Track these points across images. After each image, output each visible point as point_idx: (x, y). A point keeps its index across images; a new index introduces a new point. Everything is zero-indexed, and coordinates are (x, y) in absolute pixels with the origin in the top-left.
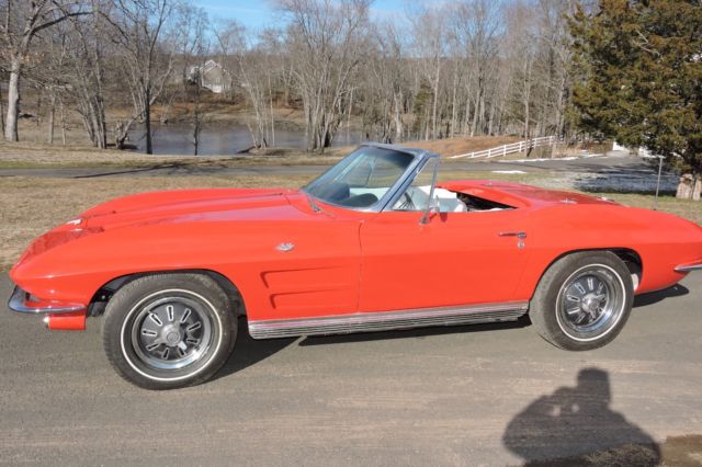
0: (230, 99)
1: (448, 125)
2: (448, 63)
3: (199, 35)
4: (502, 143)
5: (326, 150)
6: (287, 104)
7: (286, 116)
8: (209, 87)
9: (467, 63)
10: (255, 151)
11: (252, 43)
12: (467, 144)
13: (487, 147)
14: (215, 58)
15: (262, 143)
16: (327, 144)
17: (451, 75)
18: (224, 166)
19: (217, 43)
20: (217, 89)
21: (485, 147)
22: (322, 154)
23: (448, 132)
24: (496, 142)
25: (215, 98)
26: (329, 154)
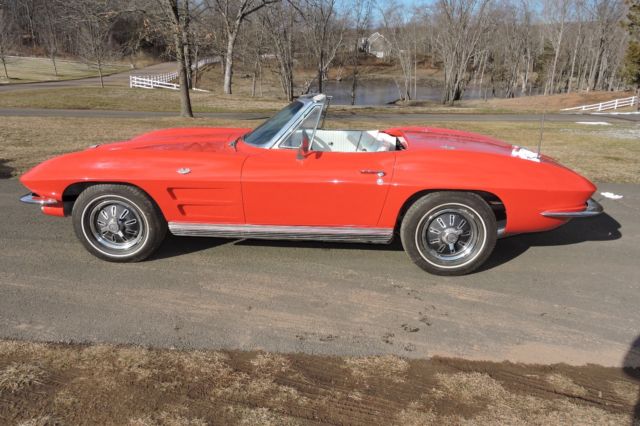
0: (388, 62)
1: (567, 82)
2: (573, 27)
3: (369, 13)
4: (615, 97)
5: (456, 102)
6: (432, 66)
7: (431, 75)
8: (374, 53)
9: (591, 26)
10: (399, 103)
11: (407, 19)
12: (581, 98)
13: (599, 101)
14: (379, 30)
15: (406, 96)
16: (457, 97)
17: (574, 38)
18: (353, 114)
19: (382, 18)
20: (380, 55)
21: (596, 101)
22: (452, 105)
23: (566, 88)
24: (610, 97)
25: (377, 62)
26: (459, 106)
